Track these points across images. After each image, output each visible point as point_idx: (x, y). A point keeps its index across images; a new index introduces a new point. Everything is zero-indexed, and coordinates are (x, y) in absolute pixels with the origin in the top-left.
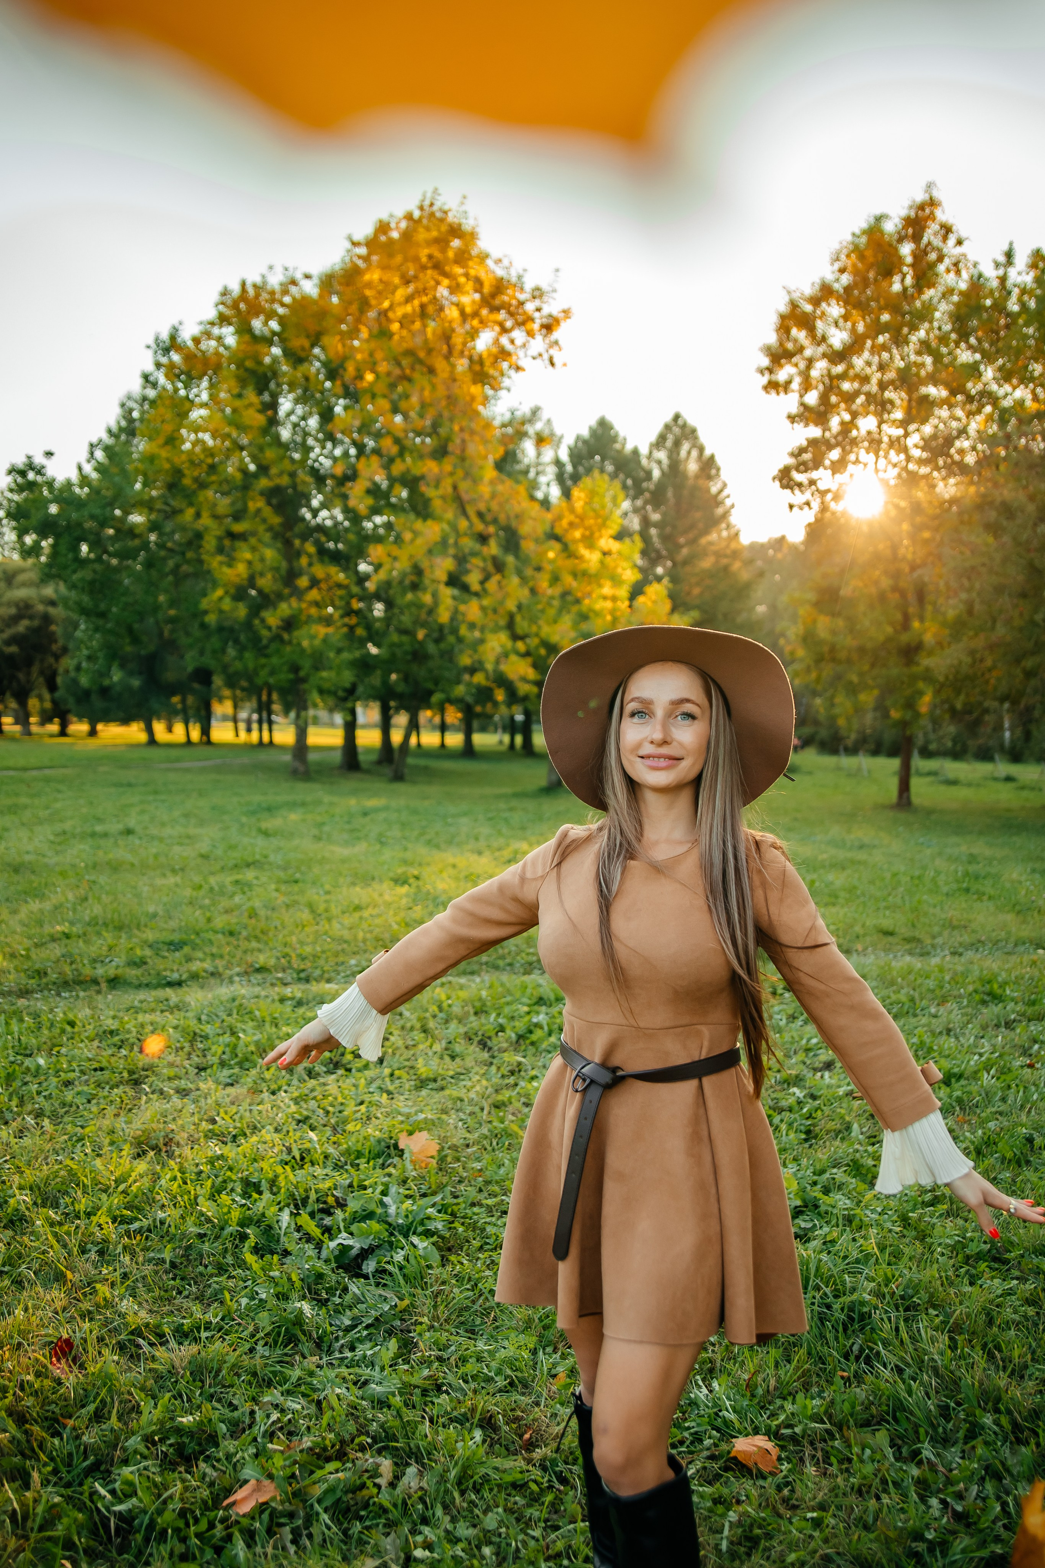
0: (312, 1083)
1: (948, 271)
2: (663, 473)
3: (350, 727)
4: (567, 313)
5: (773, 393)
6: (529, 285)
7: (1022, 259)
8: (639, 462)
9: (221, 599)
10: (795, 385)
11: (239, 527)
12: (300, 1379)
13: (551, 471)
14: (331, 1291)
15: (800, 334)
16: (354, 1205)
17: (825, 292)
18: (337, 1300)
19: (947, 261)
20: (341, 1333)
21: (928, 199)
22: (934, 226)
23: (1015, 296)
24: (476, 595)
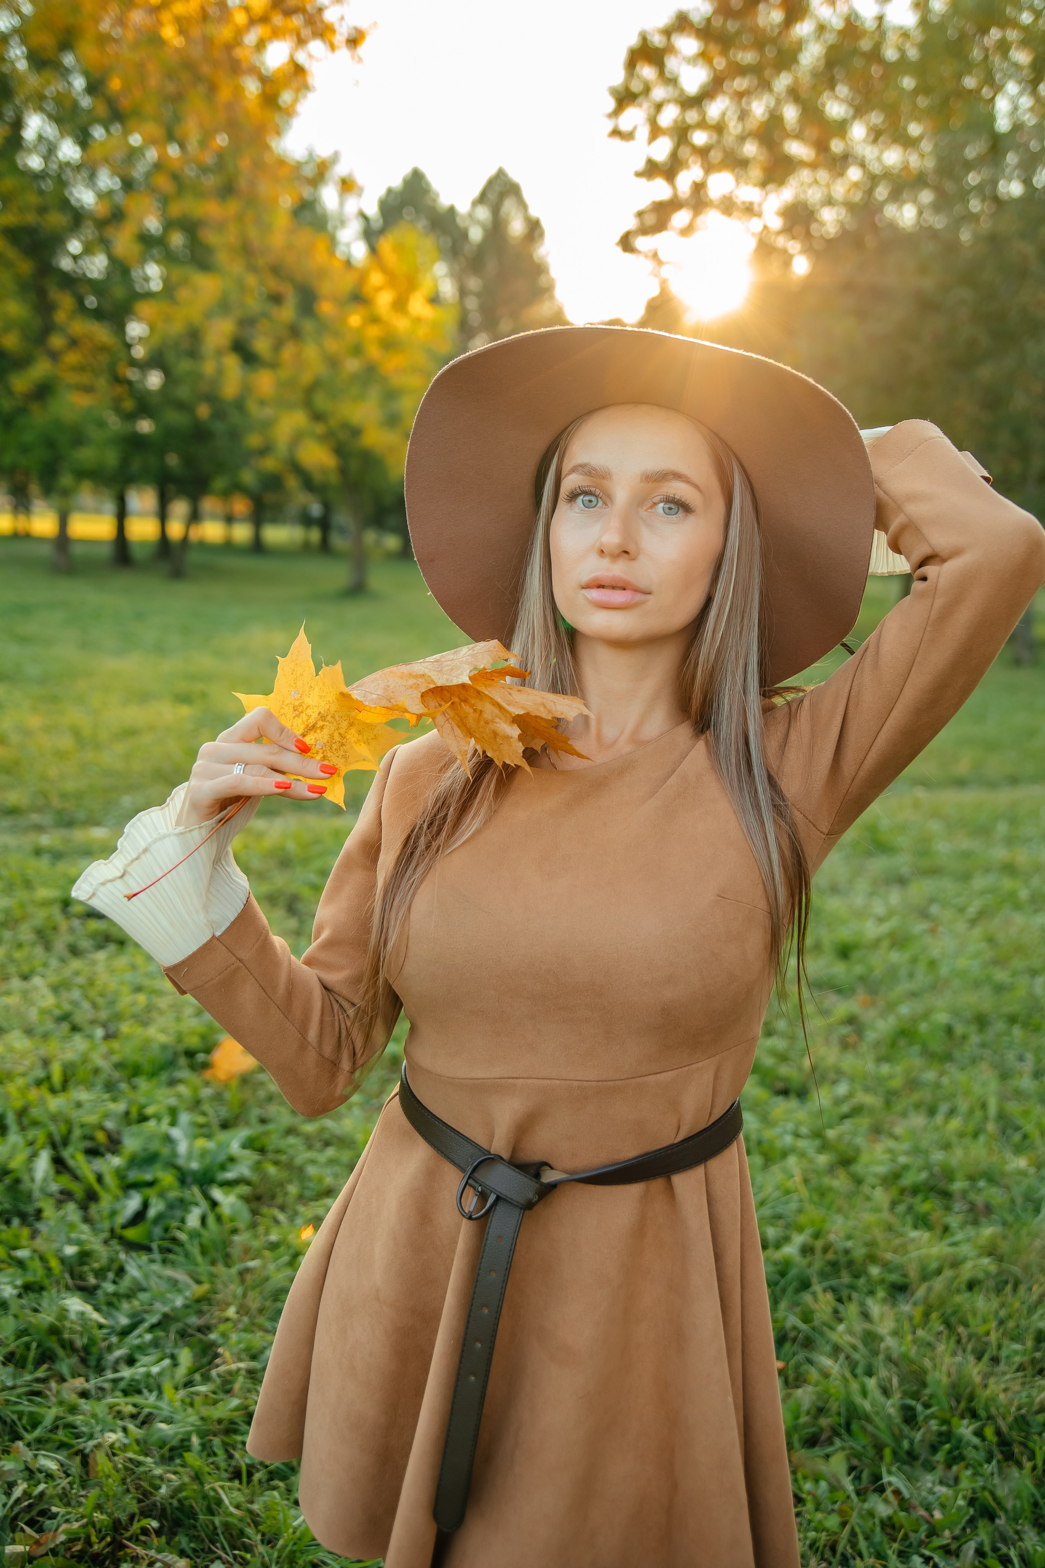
0: (76, 964)
2: (485, 234)
3: (122, 515)
8: (456, 221)
10: (643, 132)
12: (58, 1418)
13: (356, 226)
14: (100, 1274)
15: (647, 72)
16: (132, 1143)
17: (682, 23)
18: (109, 1287)
20: (114, 1339)
23: (891, 37)
24: (267, 366)
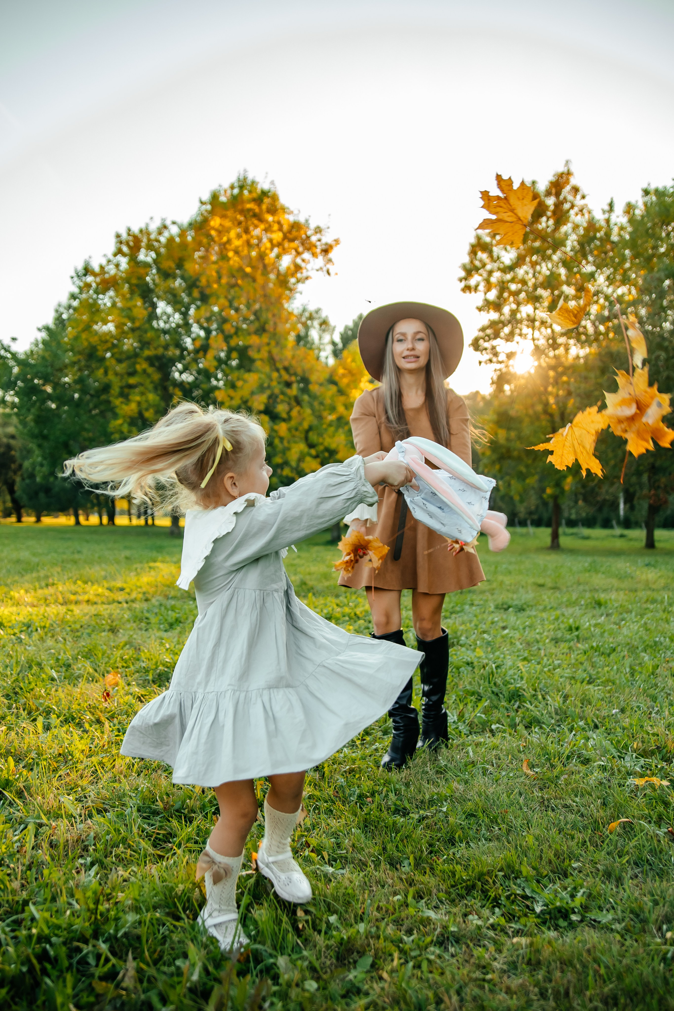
1: (577, 214)
4: (337, 241)
5: (468, 293)
6: (313, 226)
7: (619, 208)
9: (121, 425)
10: (481, 287)
11: (132, 381)
13: (329, 349)
15: (483, 256)
19: (576, 209)
21: (566, 171)
22: (568, 188)
23: (615, 230)
24: (284, 420)
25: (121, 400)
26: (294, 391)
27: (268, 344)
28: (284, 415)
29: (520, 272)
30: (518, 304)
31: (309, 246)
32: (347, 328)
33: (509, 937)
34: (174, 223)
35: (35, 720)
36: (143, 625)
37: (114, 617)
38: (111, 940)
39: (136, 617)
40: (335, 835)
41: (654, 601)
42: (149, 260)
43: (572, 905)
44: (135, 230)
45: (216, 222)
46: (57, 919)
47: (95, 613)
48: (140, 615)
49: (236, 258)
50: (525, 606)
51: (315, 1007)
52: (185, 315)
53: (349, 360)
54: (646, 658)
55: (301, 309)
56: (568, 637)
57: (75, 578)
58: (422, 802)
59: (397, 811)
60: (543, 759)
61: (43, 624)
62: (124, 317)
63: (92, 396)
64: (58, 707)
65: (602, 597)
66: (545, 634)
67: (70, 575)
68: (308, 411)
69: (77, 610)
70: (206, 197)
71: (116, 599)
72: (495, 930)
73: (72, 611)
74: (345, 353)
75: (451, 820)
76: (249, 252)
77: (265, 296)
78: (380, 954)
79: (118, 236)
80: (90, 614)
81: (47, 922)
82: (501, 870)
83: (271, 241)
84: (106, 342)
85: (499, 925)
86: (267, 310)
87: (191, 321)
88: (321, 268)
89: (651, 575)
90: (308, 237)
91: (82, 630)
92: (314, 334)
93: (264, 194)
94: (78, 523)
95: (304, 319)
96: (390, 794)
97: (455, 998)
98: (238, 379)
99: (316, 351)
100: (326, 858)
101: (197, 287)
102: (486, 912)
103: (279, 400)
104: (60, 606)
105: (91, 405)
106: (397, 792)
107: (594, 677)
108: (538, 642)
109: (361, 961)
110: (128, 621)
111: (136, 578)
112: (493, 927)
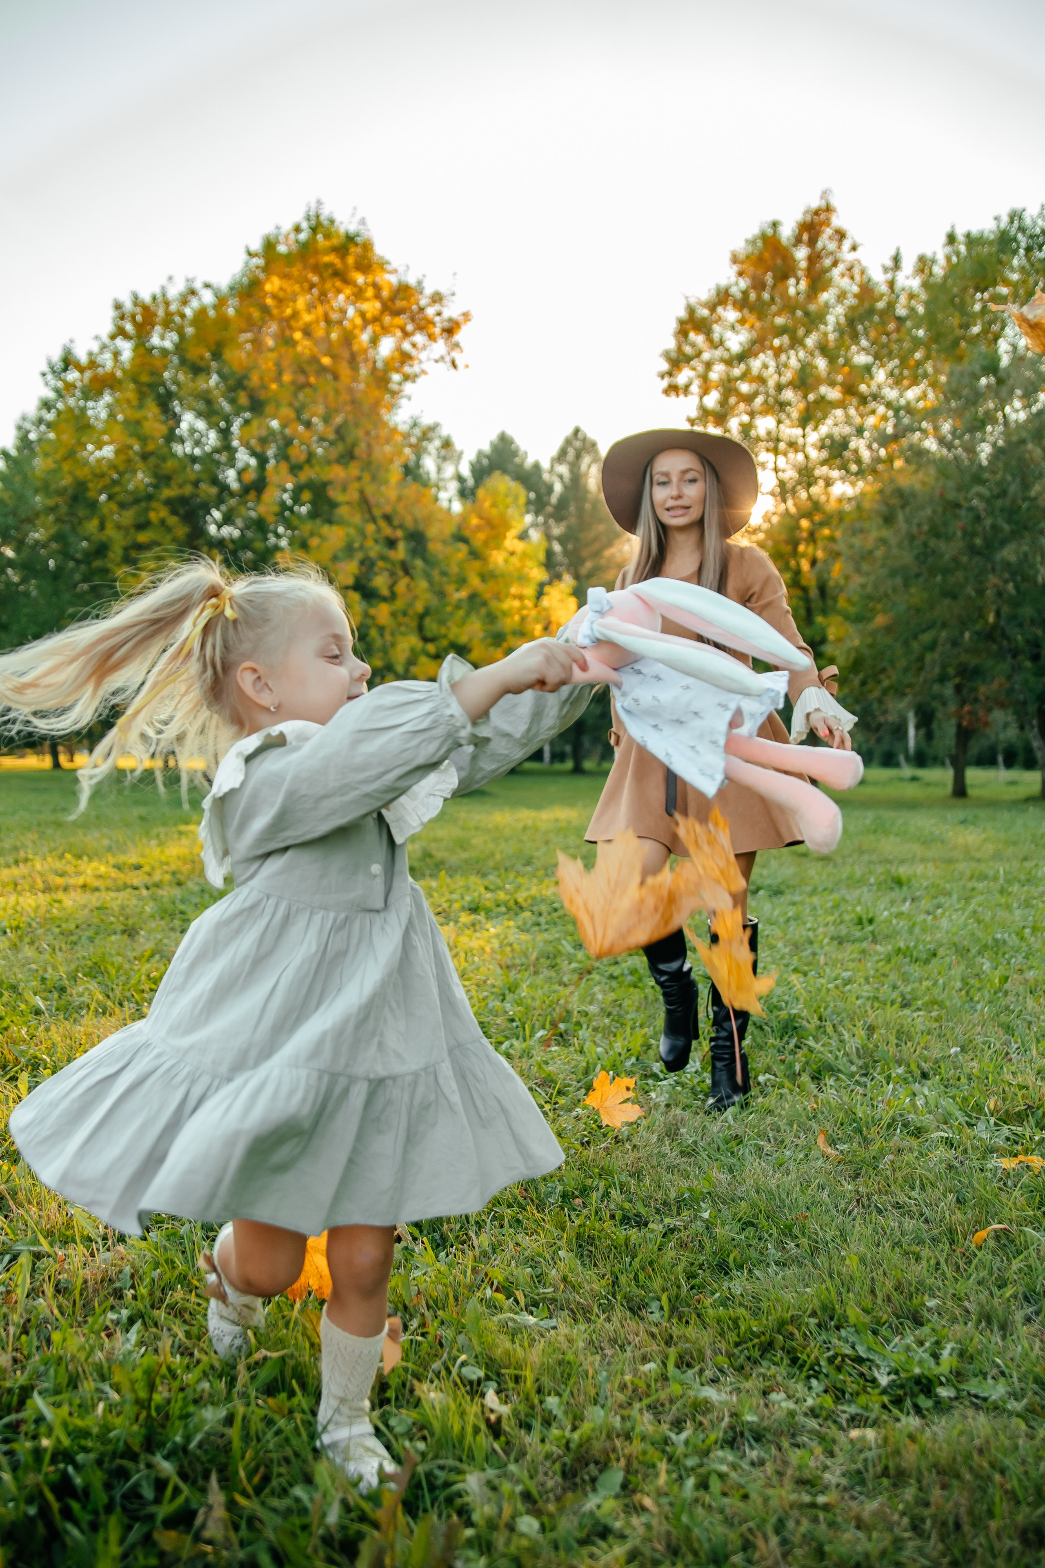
1: (843, 275)
2: (566, 487)
4: (466, 316)
5: (673, 397)
6: (429, 290)
7: (909, 264)
8: (540, 477)
10: (695, 388)
11: (143, 537)
13: (453, 487)
15: (698, 339)
17: (723, 297)
19: (841, 267)
21: (823, 204)
22: (828, 232)
23: (903, 300)
24: (384, 599)
25: (126, 569)
26: (401, 552)
27: (359, 479)
28: (385, 592)
29: (756, 364)
30: (752, 414)
31: (423, 325)
32: (480, 454)
33: (841, 1428)
34: (207, 286)
35: (14, 1079)
36: (177, 923)
37: (128, 911)
38: (177, 1453)
39: (165, 911)
40: (532, 1262)
41: (983, 877)
42: (168, 344)
43: (937, 1370)
44: (146, 296)
45: (273, 285)
46: (83, 1418)
47: (98, 904)
48: (170, 907)
49: (307, 343)
50: (783, 887)
51: (540, 1563)
52: (225, 434)
53: (487, 504)
54: (987, 966)
55: (410, 422)
56: (858, 934)
57: (60, 850)
58: (665, 1203)
59: (625, 1220)
60: (849, 1130)
61: (14, 924)
62: (131, 435)
63: (78, 562)
64: (51, 1056)
65: (903, 871)
66: (821, 930)
67: (52, 845)
68: (423, 584)
69: (69, 901)
70: (256, 245)
71: (129, 882)
72: (816, 1416)
73: (59, 902)
74: (481, 493)
75: (718, 1231)
76: (328, 334)
77: (353, 402)
78: (635, 1465)
79: (118, 306)
80: (90, 906)
81: (65, 1425)
82: (814, 1314)
83: (362, 314)
84: (102, 475)
85: (822, 1408)
86: (357, 425)
87: (235, 443)
88: (442, 358)
89: (970, 837)
90: (421, 309)
91: (78, 931)
92: (429, 464)
93: (350, 239)
94: (57, 765)
95: (413, 440)
96: (613, 1191)
97: (774, 1540)
98: (312, 534)
99: (434, 490)
100: (522, 1301)
101: (244, 388)
102: (800, 1388)
103: (376, 569)
104: (40, 894)
105: (77, 577)
106: (623, 1188)
107: (908, 997)
108: (811, 943)
109: (603, 1478)
110: (152, 917)
111: (158, 850)
112: (813, 1413)
